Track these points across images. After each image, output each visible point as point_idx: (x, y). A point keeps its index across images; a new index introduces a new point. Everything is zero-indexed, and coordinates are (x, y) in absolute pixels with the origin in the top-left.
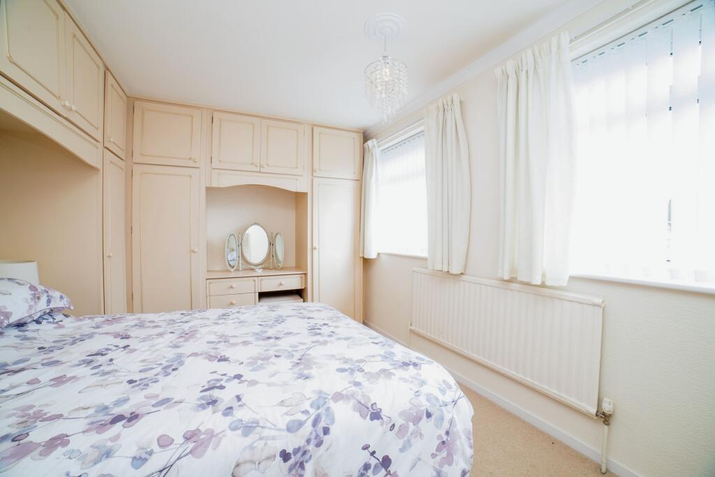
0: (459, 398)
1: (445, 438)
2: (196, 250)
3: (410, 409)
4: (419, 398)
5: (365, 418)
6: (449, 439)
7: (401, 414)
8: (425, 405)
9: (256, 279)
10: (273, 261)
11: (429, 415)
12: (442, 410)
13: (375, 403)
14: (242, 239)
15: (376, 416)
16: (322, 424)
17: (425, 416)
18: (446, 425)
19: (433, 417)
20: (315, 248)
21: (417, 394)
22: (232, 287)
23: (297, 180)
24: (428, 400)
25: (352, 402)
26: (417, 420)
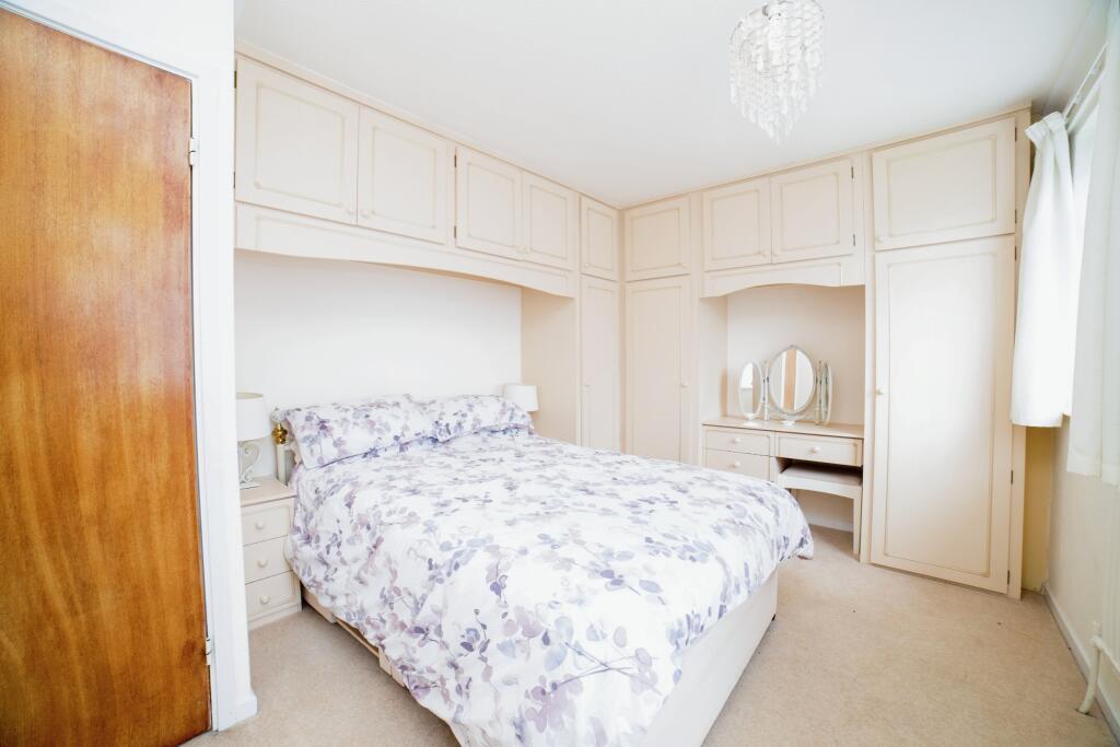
0: (619, 670)
1: (548, 689)
2: (686, 384)
3: (530, 612)
4: (550, 610)
5: (488, 582)
6: (552, 696)
7: (519, 609)
8: (549, 622)
9: (772, 434)
10: (820, 411)
11: (546, 640)
12: (566, 652)
13: (506, 577)
14: (769, 372)
15: (497, 588)
16: (458, 560)
17: (541, 636)
18: (559, 675)
19: (549, 648)
20: (879, 393)
21: (553, 605)
22: (734, 442)
23: (839, 264)
24: (558, 622)
25: (494, 561)
26: (530, 633)
